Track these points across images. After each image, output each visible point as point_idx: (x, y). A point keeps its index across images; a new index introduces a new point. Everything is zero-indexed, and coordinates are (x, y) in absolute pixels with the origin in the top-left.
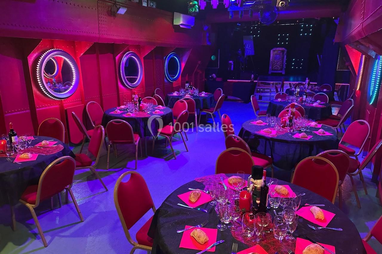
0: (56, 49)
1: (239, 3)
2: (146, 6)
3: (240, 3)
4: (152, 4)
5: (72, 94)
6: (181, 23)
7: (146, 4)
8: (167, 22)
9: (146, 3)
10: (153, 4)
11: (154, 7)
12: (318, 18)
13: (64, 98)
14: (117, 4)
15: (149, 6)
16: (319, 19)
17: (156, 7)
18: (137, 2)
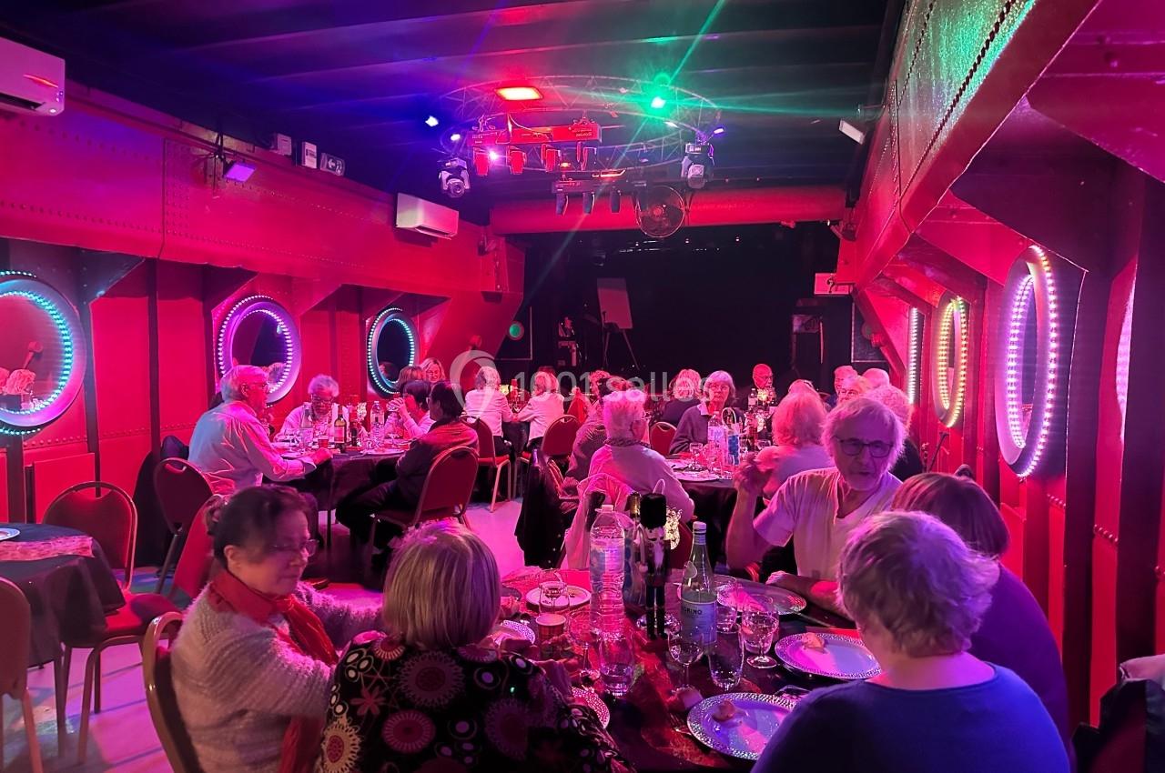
0: (14, 273)
1: (582, 160)
2: (315, 166)
3: (585, 159)
4: (331, 164)
5: (60, 416)
6: (418, 225)
7: (312, 161)
8: (379, 218)
9: (315, 160)
10: (334, 164)
11: (339, 171)
12: (789, 222)
13: (30, 428)
14: (225, 154)
15: (323, 169)
16: (792, 225)
17: (345, 173)
18: (286, 153)
